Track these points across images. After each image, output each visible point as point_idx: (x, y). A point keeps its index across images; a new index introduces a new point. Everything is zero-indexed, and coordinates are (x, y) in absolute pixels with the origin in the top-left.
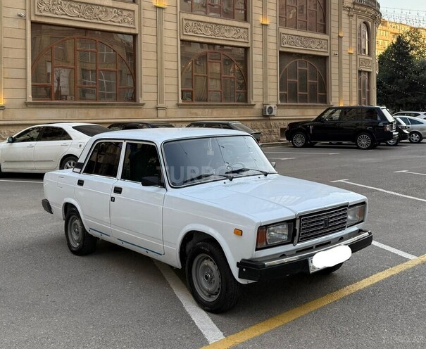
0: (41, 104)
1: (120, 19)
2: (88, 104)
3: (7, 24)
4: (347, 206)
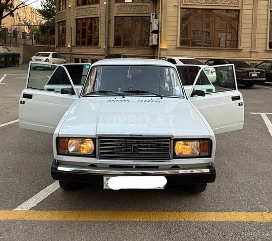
0: (183, 48)
1: (229, 2)
3: (169, 10)
4: (170, 138)
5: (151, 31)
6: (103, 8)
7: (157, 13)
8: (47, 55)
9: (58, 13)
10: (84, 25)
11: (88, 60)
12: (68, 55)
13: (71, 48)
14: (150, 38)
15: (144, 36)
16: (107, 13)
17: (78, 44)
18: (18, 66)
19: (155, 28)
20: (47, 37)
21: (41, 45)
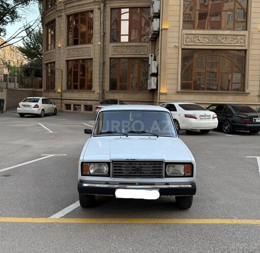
0: (184, 92)
1: (235, 41)
2: (212, 93)
3: (169, 51)
4: (162, 162)
5: (150, 73)
6: (97, 48)
7: (156, 54)
8: (36, 101)
9: (46, 53)
10: (76, 67)
11: (80, 105)
12: (58, 100)
13: (61, 93)
14: (149, 81)
15: (142, 78)
16: (102, 53)
17: (69, 88)
18: (2, 112)
19: (154, 70)
20: (32, 79)
21: (25, 89)
